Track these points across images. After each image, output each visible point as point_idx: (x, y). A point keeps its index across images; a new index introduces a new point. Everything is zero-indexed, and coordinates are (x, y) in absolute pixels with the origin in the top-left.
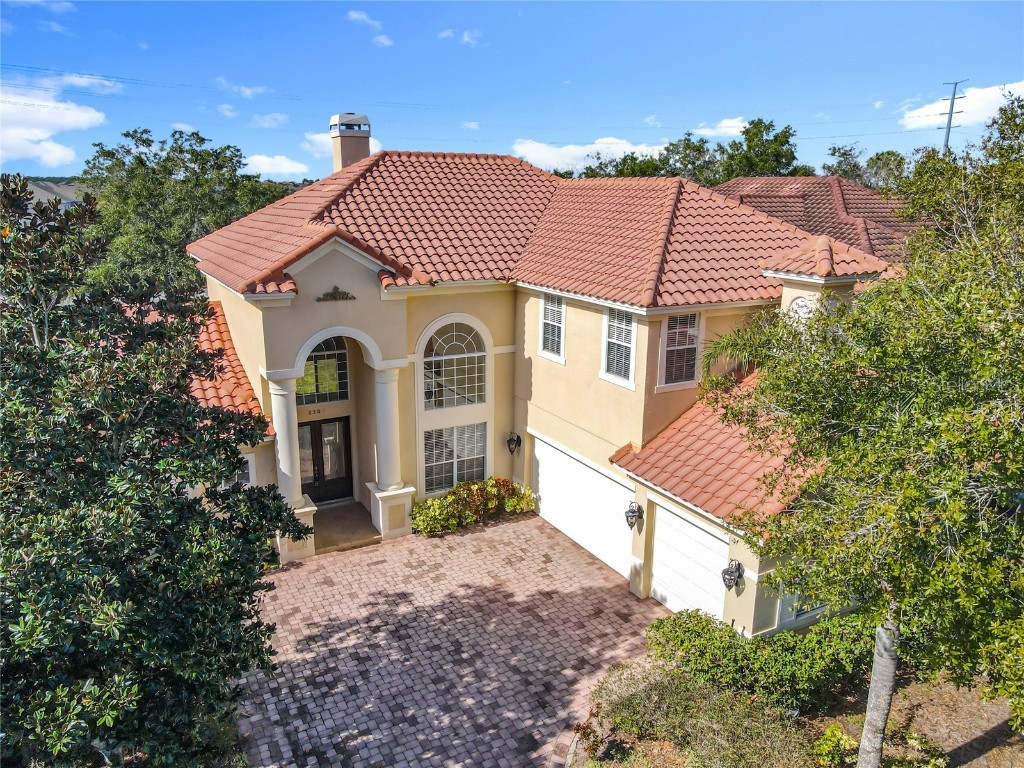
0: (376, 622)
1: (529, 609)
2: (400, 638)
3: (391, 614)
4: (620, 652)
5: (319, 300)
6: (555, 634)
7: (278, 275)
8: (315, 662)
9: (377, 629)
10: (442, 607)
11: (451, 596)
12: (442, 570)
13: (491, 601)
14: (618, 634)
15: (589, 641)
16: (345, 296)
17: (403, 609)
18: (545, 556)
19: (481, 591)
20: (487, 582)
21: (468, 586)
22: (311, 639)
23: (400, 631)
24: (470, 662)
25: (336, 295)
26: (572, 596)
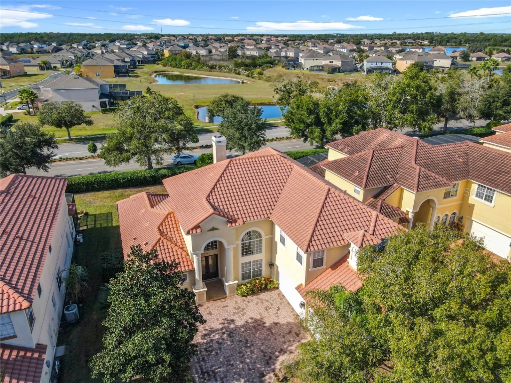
0: (224, 330)
1: (269, 329)
2: (231, 337)
3: (228, 327)
4: (293, 348)
5: (208, 231)
6: (275, 339)
7: (197, 227)
8: (207, 343)
9: (224, 333)
10: (243, 326)
11: (247, 322)
12: (245, 311)
13: (259, 325)
14: (294, 341)
15: (285, 343)
16: (216, 229)
17: (232, 326)
18: (278, 307)
19: (256, 321)
20: (258, 317)
21: (252, 318)
22: (205, 335)
23: (231, 334)
24: (250, 347)
25: (213, 229)
26: (283, 325)
